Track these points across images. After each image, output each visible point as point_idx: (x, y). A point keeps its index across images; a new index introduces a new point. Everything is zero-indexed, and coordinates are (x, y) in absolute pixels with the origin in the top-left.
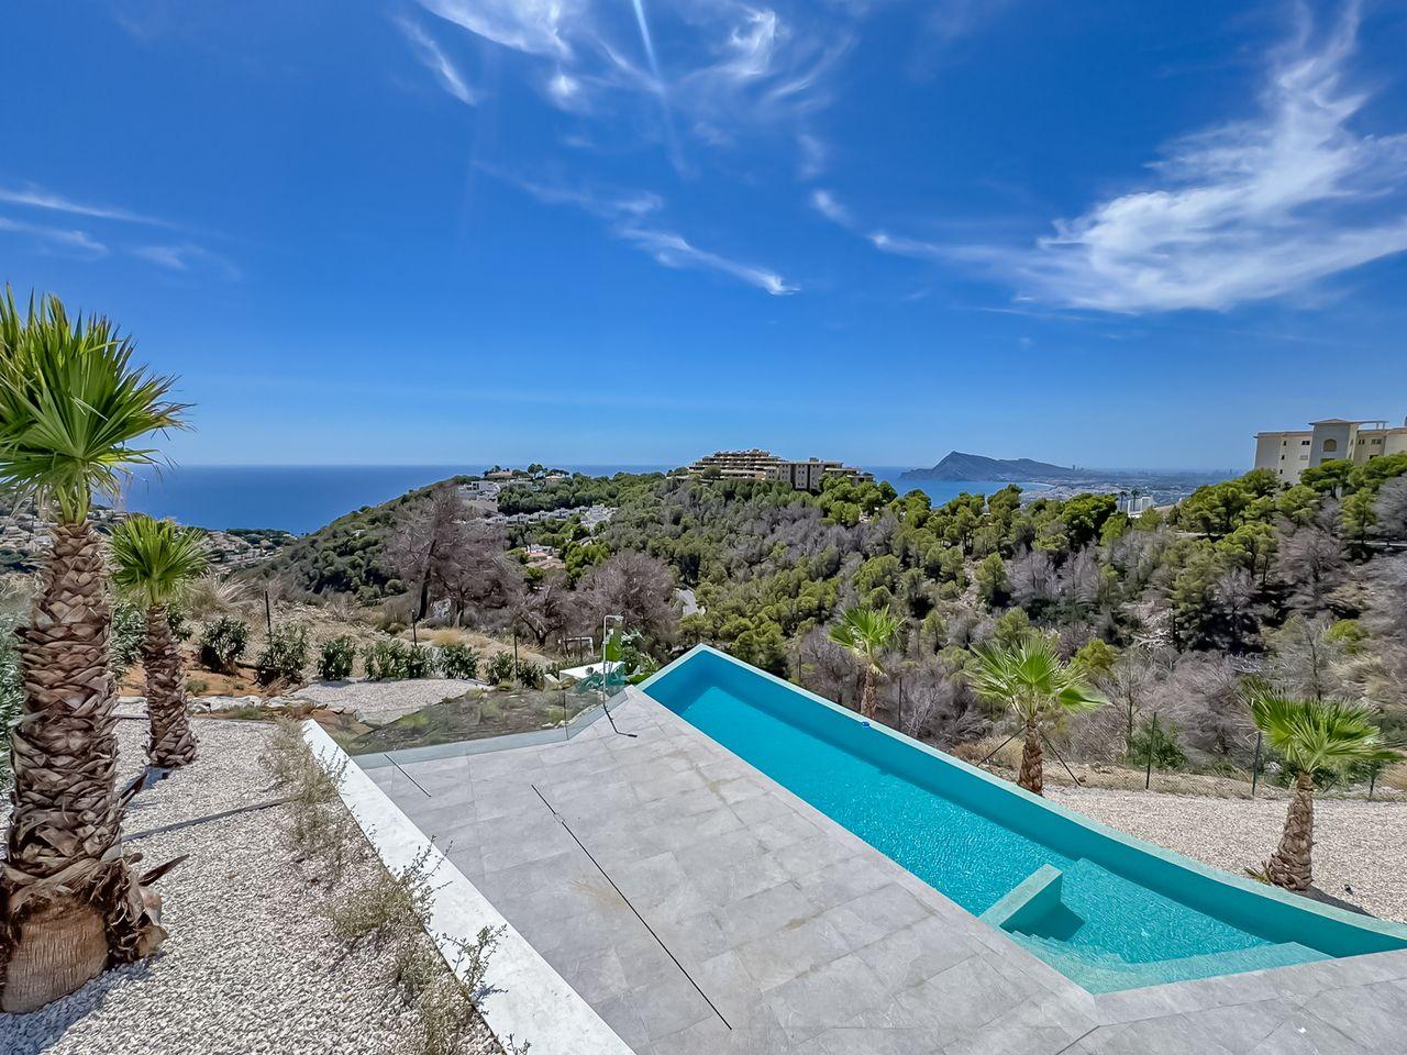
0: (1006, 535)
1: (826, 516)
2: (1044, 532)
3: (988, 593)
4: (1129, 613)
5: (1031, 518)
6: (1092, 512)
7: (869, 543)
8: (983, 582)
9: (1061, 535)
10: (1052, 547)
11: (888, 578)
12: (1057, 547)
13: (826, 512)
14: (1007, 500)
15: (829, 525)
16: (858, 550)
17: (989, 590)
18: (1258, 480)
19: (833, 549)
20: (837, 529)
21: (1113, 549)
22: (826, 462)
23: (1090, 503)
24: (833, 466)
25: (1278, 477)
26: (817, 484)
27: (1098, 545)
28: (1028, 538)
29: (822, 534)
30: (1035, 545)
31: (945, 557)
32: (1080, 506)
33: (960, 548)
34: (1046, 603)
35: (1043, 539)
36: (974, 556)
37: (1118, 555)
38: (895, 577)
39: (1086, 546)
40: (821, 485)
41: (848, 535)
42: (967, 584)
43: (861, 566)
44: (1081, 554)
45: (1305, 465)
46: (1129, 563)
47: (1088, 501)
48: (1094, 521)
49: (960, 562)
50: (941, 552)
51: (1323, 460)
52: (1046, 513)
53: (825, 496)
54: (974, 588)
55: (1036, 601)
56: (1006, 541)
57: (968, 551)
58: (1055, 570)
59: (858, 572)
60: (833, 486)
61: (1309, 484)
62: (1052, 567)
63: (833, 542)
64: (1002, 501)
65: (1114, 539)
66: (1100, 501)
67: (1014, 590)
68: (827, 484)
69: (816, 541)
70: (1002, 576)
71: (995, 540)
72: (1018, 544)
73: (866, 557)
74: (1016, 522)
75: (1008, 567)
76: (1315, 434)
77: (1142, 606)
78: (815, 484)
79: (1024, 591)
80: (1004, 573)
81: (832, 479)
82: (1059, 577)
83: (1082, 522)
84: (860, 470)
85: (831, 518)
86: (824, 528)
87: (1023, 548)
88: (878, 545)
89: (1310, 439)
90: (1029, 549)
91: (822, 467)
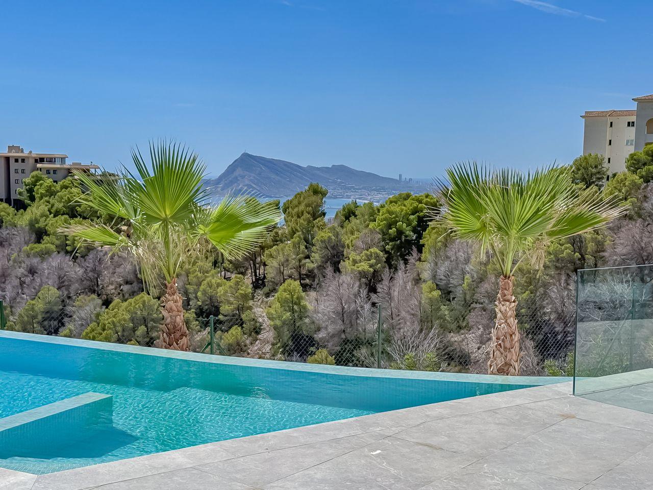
0: (308, 257)
1: (39, 240)
2: (356, 248)
3: (286, 339)
4: (456, 346)
5: (339, 229)
6: (412, 217)
7: (110, 281)
8: (278, 323)
9: (374, 250)
10: (364, 266)
11: (142, 329)
12: (371, 266)
13: (40, 234)
14: (308, 205)
15: (44, 255)
16: (94, 292)
17: (286, 335)
18: (586, 168)
19: (51, 293)
20: (57, 260)
21: (436, 264)
22: (37, 152)
23: (409, 205)
24: (51, 160)
25: (606, 165)
26: (23, 189)
27: (420, 260)
28: (335, 258)
29: (32, 271)
30: (345, 265)
31: (226, 292)
32: (396, 208)
33: (248, 280)
34: (358, 343)
35: (353, 255)
36: (266, 289)
37: (442, 270)
38: (153, 328)
39: (406, 262)
40: (30, 191)
41: (76, 271)
42: (257, 331)
43: (98, 315)
44: (400, 273)
45: (631, 149)
46: (454, 282)
47: (406, 202)
48: (414, 230)
49: (245, 297)
50: (219, 285)
51: (647, 144)
52: (358, 221)
53: (36, 210)
54: (268, 335)
55: (346, 341)
56: (309, 265)
57: (258, 283)
58: (369, 298)
59: (93, 325)
60: (51, 193)
61: (634, 172)
62: (364, 292)
63: (53, 279)
64: (302, 207)
65: (438, 250)
66: (420, 202)
67: (319, 329)
68: (39, 190)
69: (22, 283)
70: (303, 313)
71: (294, 263)
72: (321, 267)
73: (107, 303)
74: (321, 235)
75: (310, 301)
76: (639, 113)
77: (470, 336)
78: (19, 191)
79: (331, 329)
80: (305, 307)
81: (49, 181)
82: (374, 304)
83: (400, 233)
84: (96, 168)
85: (47, 243)
86: (35, 261)
87: (329, 270)
88: (127, 283)
89: (633, 119)
90: (337, 270)
91: (32, 161)
